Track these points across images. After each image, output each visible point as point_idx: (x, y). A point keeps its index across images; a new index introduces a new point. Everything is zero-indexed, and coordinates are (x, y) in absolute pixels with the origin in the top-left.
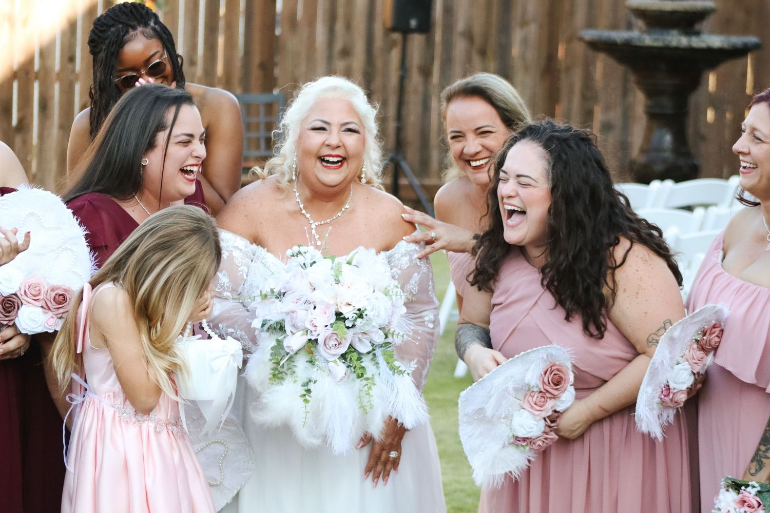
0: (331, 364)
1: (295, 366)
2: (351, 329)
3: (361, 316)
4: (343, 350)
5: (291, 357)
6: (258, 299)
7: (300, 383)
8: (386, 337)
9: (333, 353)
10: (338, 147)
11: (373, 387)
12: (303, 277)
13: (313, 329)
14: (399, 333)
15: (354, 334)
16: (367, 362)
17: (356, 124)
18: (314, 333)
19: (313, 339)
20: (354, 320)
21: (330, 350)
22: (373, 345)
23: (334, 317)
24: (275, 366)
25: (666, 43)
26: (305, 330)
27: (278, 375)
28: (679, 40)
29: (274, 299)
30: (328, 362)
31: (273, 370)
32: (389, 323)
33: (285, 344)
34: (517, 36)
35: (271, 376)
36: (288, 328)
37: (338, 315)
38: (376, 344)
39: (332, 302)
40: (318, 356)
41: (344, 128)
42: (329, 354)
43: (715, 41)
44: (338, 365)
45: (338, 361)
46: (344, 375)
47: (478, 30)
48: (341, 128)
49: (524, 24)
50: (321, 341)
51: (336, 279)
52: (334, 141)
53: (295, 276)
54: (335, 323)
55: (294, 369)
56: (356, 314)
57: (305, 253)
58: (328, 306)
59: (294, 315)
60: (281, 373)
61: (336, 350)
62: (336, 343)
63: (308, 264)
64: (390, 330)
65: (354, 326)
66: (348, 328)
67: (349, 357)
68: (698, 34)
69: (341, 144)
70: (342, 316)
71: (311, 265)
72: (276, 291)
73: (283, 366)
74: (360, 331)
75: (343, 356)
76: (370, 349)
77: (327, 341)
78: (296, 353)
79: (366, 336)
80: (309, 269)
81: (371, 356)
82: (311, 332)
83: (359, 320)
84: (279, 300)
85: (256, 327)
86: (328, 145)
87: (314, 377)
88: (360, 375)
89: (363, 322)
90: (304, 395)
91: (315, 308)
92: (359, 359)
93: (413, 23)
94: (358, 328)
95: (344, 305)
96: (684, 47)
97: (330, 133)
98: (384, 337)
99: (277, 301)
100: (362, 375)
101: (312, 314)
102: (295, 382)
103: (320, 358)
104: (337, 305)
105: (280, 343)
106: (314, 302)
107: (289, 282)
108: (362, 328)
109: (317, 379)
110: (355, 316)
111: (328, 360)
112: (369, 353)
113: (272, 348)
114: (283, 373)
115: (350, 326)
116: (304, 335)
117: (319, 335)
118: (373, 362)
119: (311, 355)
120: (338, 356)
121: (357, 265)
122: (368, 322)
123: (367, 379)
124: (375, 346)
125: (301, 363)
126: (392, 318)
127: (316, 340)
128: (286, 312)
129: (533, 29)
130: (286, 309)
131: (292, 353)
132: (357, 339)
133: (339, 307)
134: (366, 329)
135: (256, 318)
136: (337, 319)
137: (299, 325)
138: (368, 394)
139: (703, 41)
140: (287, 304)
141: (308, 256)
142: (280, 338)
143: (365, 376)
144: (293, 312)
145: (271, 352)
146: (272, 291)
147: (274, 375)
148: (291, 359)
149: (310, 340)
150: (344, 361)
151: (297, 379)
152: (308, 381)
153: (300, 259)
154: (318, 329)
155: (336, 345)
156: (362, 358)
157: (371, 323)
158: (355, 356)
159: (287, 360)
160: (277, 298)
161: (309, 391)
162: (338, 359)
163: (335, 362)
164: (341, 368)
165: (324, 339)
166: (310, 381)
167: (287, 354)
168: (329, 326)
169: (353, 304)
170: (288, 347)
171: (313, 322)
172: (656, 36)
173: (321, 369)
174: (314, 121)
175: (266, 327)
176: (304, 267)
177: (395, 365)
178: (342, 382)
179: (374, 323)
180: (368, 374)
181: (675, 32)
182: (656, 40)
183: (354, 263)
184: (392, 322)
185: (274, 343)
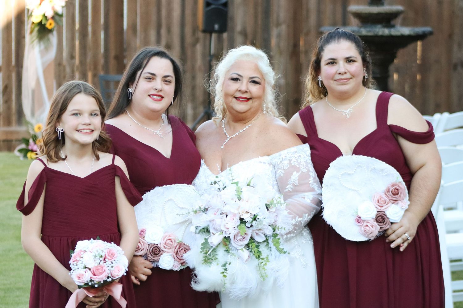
0: (240, 251)
1: (217, 255)
2: (250, 228)
3: (255, 219)
4: (246, 241)
5: (214, 249)
6: (192, 213)
7: (220, 265)
8: (274, 231)
9: (240, 244)
10: (246, 92)
11: (267, 263)
12: (218, 197)
13: (226, 230)
14: (282, 227)
15: (252, 231)
16: (264, 247)
17: (259, 78)
18: (227, 233)
19: (227, 236)
20: (251, 223)
21: (238, 242)
22: (266, 236)
23: (239, 221)
24: (205, 255)
25: (376, 33)
26: (222, 231)
27: (208, 260)
28: (383, 31)
29: (201, 213)
30: (238, 250)
31: (204, 257)
32: (275, 221)
33: (209, 241)
34: (274, 32)
35: (204, 261)
36: (211, 230)
37: (241, 219)
38: (268, 235)
39: (236, 212)
40: (231, 247)
41: (250, 80)
42: (238, 245)
43: (406, 31)
44: (244, 252)
45: (244, 249)
46: (248, 258)
47: (249, 30)
48: (249, 80)
49: (278, 25)
50: (232, 238)
51: (239, 197)
52: (244, 88)
53: (213, 197)
54: (239, 225)
55: (217, 257)
56: (252, 218)
57: (219, 182)
58: (235, 215)
59: (214, 222)
60: (209, 259)
61: (242, 242)
62: (242, 238)
63: (221, 189)
64: (276, 226)
65: (252, 226)
66: (248, 227)
67: (250, 246)
68: (393, 26)
69: (248, 91)
70: (244, 221)
71: (223, 190)
72: (203, 207)
73: (210, 255)
74: (256, 229)
75: (247, 245)
76: (265, 239)
77: (236, 237)
78: (217, 246)
79: (261, 231)
80: (222, 191)
81: (266, 243)
82: (226, 232)
83: (254, 222)
84: (205, 213)
85: (192, 231)
86: (240, 91)
87: (229, 261)
88: (258, 257)
89: (257, 223)
90: (223, 272)
91: (227, 216)
92: (258, 246)
93: (216, 27)
94: (255, 227)
95: (245, 213)
96: (386, 35)
97: (242, 83)
98: (273, 230)
99: (204, 214)
100: (259, 256)
101: (225, 221)
102: (218, 265)
103: (233, 248)
104: (240, 214)
105: (206, 240)
106: (225, 213)
107: (209, 201)
108: (257, 227)
109: (231, 261)
110: (252, 219)
111: (238, 248)
112: (264, 241)
113: (202, 244)
114: (211, 260)
115: (249, 226)
116: (220, 234)
117: (230, 233)
118: (267, 247)
119: (226, 247)
120: (244, 246)
121: (253, 186)
122: (260, 223)
123: (262, 259)
124: (268, 237)
125: (221, 252)
126: (278, 218)
127: (229, 237)
128: (209, 221)
129: (284, 28)
130: (209, 219)
131: (214, 247)
132: (255, 234)
133: (241, 215)
134: (260, 227)
135: (192, 225)
136: (241, 223)
137: (217, 228)
138: (264, 268)
139: (398, 31)
140: (210, 215)
141: (221, 183)
142: (207, 238)
143: (261, 257)
144: (213, 220)
145: (201, 246)
146: (200, 208)
147: (205, 261)
148: (214, 250)
149: (225, 237)
150: (248, 248)
151: (218, 263)
152: (225, 263)
153: (217, 186)
154: (229, 230)
155: (241, 239)
156: (259, 246)
157: (262, 223)
158: (254, 245)
159: (212, 251)
160: (203, 212)
161: (226, 269)
162: (244, 247)
163: (242, 250)
164: (246, 253)
165: (233, 236)
166: (226, 263)
167: (212, 247)
168: (236, 227)
169: (250, 212)
170: (212, 243)
171: (226, 226)
172: (368, 29)
173: (233, 254)
174: (233, 74)
175: (198, 231)
176: (219, 191)
177: (280, 248)
178: (247, 262)
179: (264, 223)
180: (263, 256)
181: (379, 26)
182: (369, 31)
183: (251, 184)
184: (277, 220)
185: (203, 241)
